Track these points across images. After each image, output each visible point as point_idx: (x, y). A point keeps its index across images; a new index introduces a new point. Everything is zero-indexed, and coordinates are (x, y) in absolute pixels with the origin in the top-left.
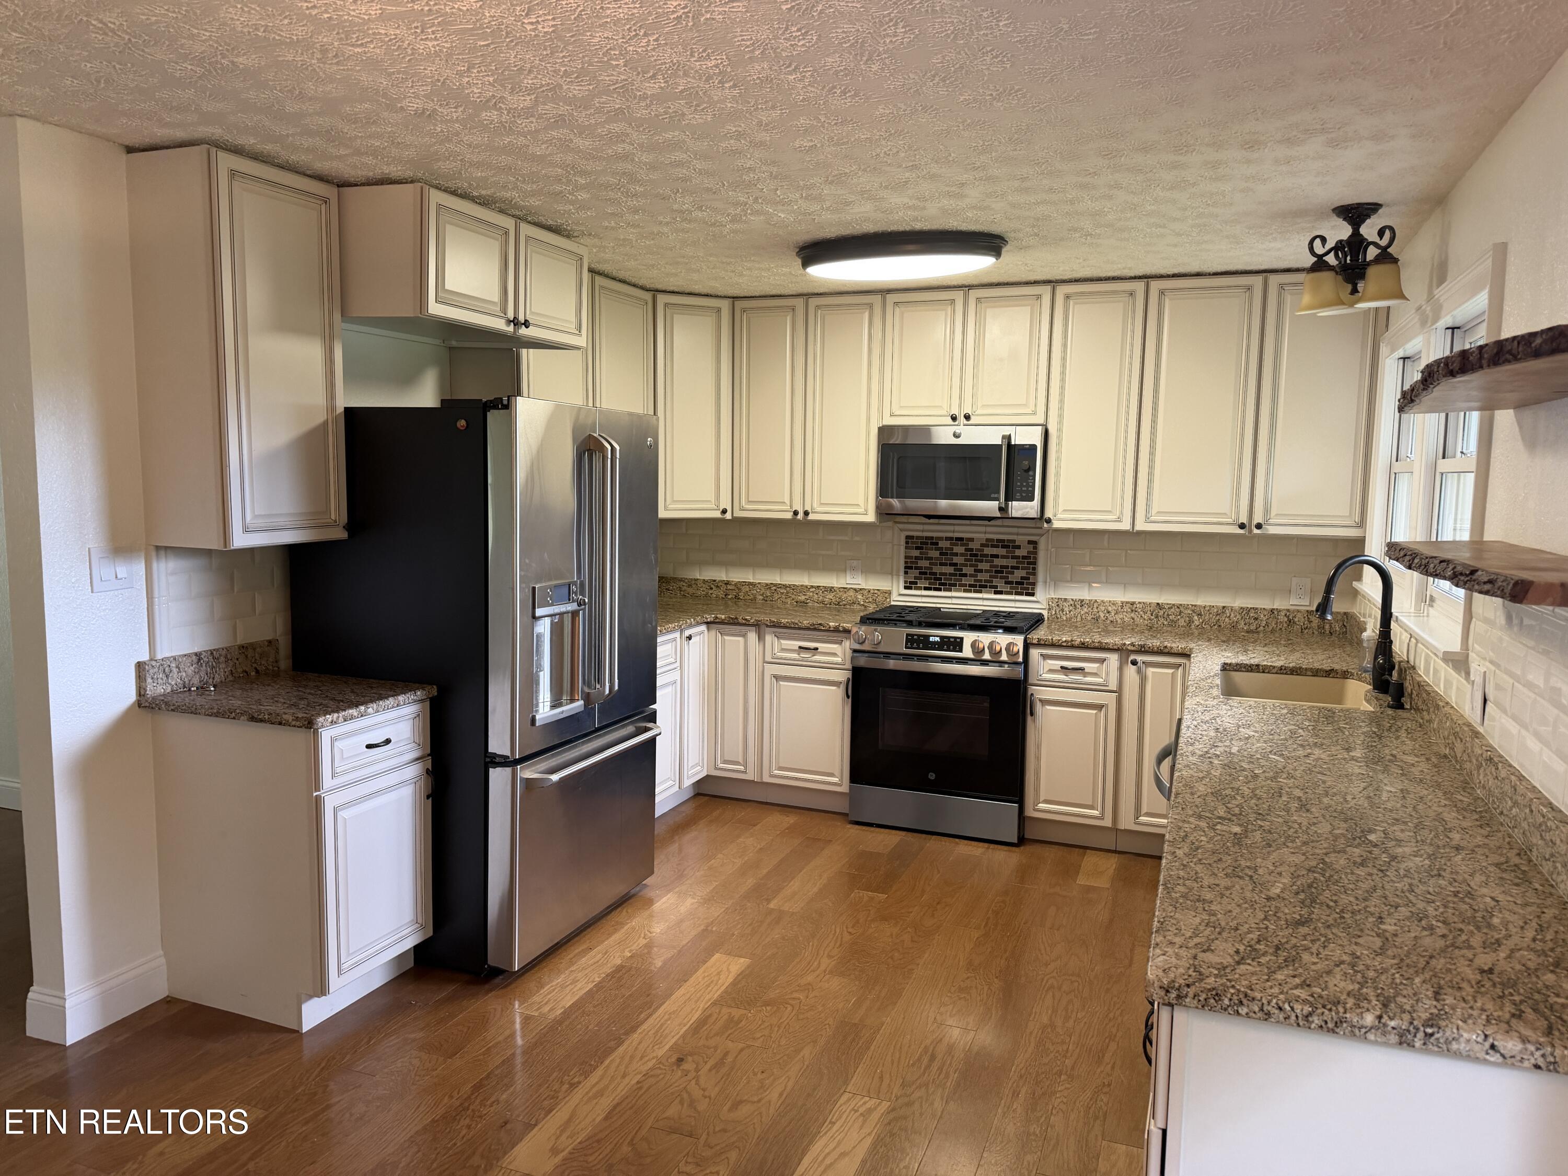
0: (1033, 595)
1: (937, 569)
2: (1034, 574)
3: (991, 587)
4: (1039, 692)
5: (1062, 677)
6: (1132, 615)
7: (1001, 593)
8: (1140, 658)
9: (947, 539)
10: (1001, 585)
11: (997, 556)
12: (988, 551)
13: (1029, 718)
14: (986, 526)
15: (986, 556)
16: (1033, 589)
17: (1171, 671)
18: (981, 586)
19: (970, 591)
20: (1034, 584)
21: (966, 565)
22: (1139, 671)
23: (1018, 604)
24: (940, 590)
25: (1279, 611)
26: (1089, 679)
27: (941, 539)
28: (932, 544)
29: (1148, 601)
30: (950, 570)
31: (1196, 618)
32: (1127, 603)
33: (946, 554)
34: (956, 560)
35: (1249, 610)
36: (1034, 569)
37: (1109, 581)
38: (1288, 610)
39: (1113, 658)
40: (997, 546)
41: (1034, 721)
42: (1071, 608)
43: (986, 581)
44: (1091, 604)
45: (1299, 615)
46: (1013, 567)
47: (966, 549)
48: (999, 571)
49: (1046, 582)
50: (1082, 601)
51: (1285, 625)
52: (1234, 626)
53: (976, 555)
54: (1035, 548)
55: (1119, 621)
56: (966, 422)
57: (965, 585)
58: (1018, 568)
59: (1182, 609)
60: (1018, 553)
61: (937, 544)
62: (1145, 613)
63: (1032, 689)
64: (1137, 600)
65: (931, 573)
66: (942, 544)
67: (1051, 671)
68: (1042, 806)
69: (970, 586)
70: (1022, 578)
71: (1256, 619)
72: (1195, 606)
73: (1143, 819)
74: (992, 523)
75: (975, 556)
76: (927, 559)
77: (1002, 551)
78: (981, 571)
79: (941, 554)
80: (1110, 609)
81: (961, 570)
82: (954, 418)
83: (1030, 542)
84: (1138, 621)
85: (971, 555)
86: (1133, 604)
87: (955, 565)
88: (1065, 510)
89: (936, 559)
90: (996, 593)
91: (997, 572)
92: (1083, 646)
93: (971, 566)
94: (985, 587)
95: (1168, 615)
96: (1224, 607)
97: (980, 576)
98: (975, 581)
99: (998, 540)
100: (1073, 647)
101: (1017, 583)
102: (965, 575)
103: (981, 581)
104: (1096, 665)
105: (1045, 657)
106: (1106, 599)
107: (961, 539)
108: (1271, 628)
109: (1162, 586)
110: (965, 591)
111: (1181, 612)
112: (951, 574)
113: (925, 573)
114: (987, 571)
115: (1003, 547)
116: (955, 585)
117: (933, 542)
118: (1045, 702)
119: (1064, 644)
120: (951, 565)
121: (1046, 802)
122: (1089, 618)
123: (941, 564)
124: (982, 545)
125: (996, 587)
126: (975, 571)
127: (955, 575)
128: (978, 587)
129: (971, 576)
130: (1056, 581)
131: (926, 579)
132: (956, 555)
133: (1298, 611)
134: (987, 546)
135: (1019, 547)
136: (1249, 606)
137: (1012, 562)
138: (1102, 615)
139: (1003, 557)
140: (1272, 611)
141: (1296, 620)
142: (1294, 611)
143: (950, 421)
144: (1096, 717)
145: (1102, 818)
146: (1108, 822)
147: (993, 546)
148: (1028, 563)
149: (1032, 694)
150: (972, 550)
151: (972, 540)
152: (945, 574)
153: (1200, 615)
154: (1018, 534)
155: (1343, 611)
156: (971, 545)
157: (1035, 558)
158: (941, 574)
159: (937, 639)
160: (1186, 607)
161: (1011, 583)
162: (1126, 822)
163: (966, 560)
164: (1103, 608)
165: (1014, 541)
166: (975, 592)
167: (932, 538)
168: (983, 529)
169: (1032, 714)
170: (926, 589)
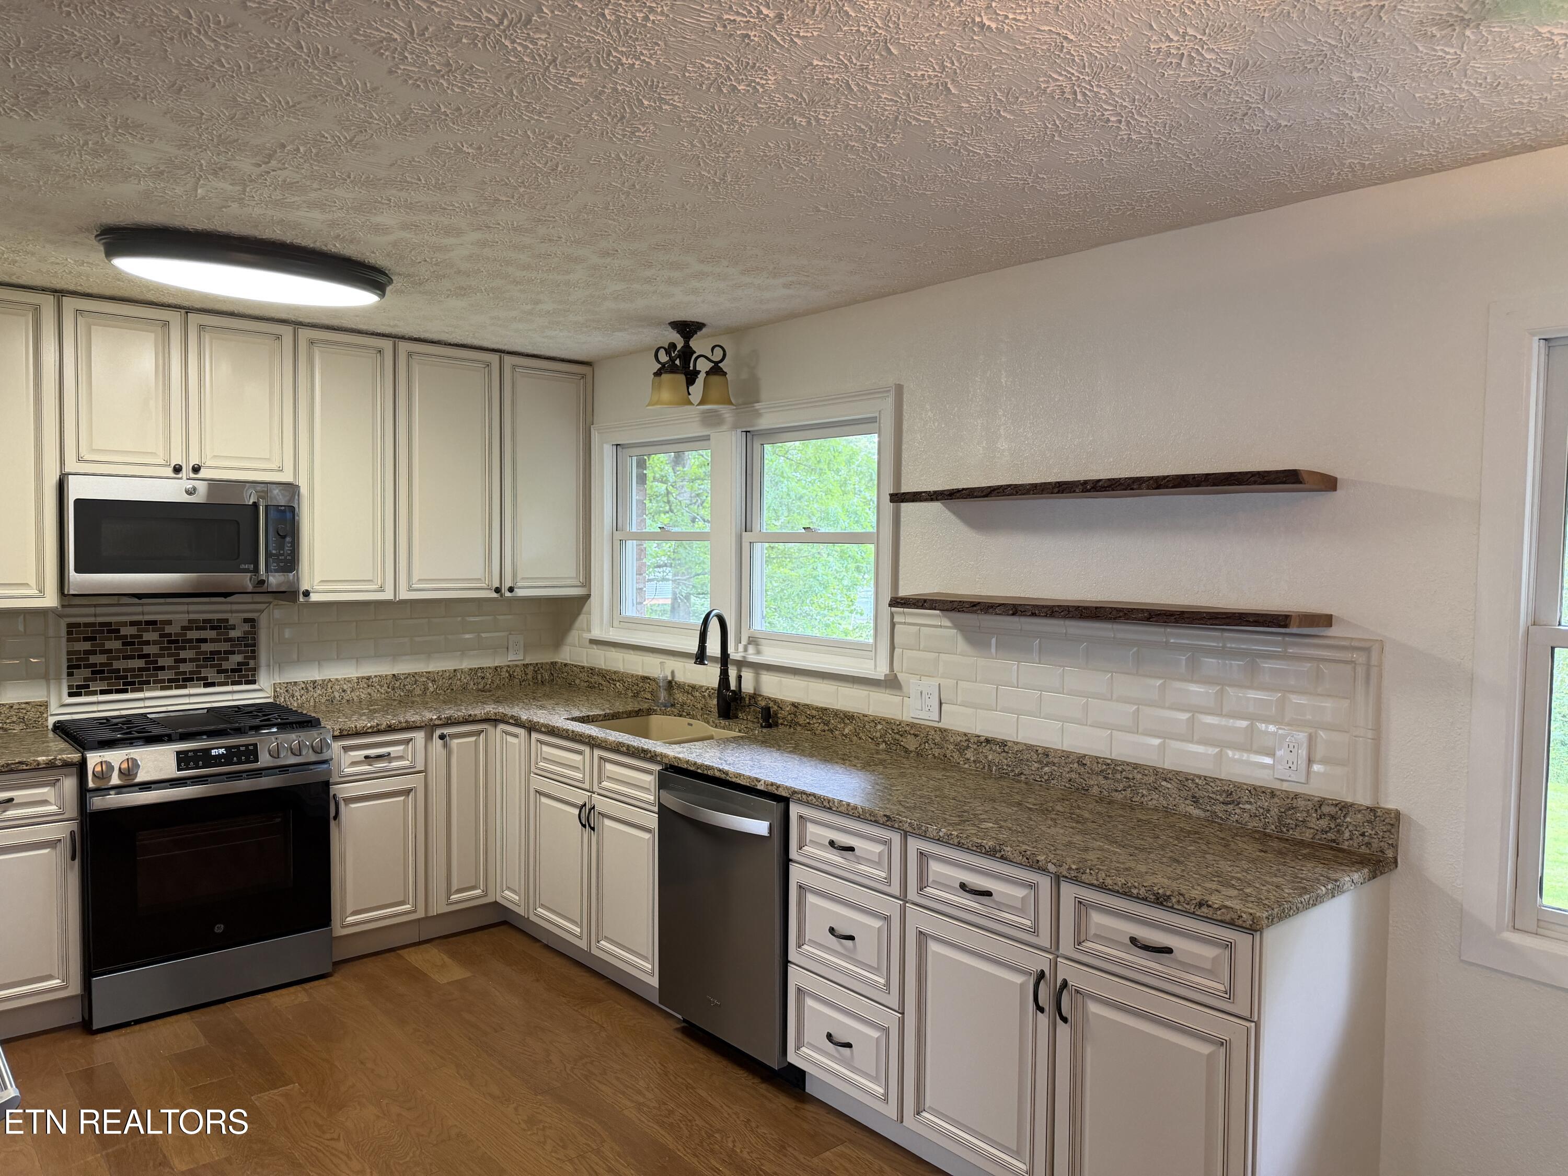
0: (254, 682)
1: (118, 665)
2: (254, 658)
3: (199, 679)
4: (342, 790)
5: (366, 768)
6: (369, 690)
7: (212, 685)
8: (446, 731)
9: (132, 624)
10: (211, 674)
11: (205, 641)
12: (193, 635)
13: (333, 824)
14: (188, 604)
15: (191, 641)
16: (253, 675)
17: (473, 739)
18: (185, 680)
19: (170, 688)
20: (254, 669)
21: (163, 656)
22: (445, 746)
23: (236, 696)
24: (125, 691)
25: (501, 667)
26: (395, 764)
27: (124, 624)
28: (109, 631)
29: (384, 673)
30: (140, 663)
31: (430, 684)
32: (363, 678)
33: (133, 644)
34: (147, 650)
35: (476, 670)
36: (253, 651)
37: (339, 657)
38: (509, 666)
39: (419, 737)
40: (204, 628)
41: (339, 825)
42: (302, 692)
43: (191, 672)
44: (325, 684)
45: (518, 669)
46: (226, 652)
47: (161, 636)
48: (212, 659)
49: (269, 666)
50: (315, 682)
51: (507, 680)
52: (465, 688)
53: (177, 642)
54: (253, 627)
55: (355, 699)
56: (192, 475)
57: (163, 681)
58: (233, 653)
59: (417, 678)
60: (233, 634)
61: (118, 631)
62: (381, 686)
63: (334, 789)
64: (373, 674)
65: (110, 672)
66: (124, 631)
67: (354, 764)
68: (350, 919)
69: (170, 681)
70: (239, 664)
71: (483, 678)
72: (429, 672)
73: (454, 897)
74: (229, 599)
75: (173, 643)
76: (103, 652)
77: (210, 634)
78: (184, 661)
79: (124, 644)
80: (345, 687)
81: (156, 662)
82: (177, 469)
83: (246, 620)
84: (376, 696)
85: (170, 642)
86: (369, 678)
87: (148, 656)
88: (322, 581)
89: (118, 650)
90: (207, 685)
91: (205, 659)
92: (391, 729)
93: (169, 655)
94: (192, 680)
95: (404, 686)
96: (455, 670)
97: (183, 667)
98: (176, 674)
99: (205, 621)
100: (379, 732)
101: (233, 671)
102: (162, 668)
103: (185, 673)
104: (401, 748)
105: (346, 749)
106: (339, 677)
107: (154, 623)
108: (495, 685)
109: (395, 656)
110: (163, 688)
111: (416, 681)
112: (140, 669)
113: (102, 672)
114: (191, 660)
115: (212, 628)
116: (148, 683)
117: (112, 630)
118: (349, 800)
119: (370, 730)
120: (141, 657)
121: (355, 913)
122: (323, 701)
123: (125, 658)
124: (183, 628)
125: (206, 678)
126: (176, 661)
127: (148, 669)
128: (182, 681)
129: (170, 668)
130: (281, 664)
131: (102, 679)
132: (147, 643)
133: (517, 666)
134: (190, 629)
135: (233, 628)
136: (476, 667)
137: (224, 647)
138: (337, 695)
139: (213, 641)
140: (496, 668)
141: (515, 674)
142: (513, 665)
143: (169, 472)
144: (405, 803)
145: (415, 911)
146: (421, 914)
147: (198, 628)
148: (246, 646)
149: (334, 795)
150: (170, 635)
151: (169, 622)
152: (133, 670)
153: (434, 681)
154: (231, 612)
155: (549, 661)
156: (168, 629)
157: (254, 639)
158: (125, 670)
159: (222, 751)
160: (421, 675)
161: (226, 671)
162: (439, 907)
163: (161, 649)
164: (337, 687)
165: (227, 620)
166: (177, 688)
167: (110, 624)
168: (185, 608)
169: (335, 818)
170: (103, 692)
